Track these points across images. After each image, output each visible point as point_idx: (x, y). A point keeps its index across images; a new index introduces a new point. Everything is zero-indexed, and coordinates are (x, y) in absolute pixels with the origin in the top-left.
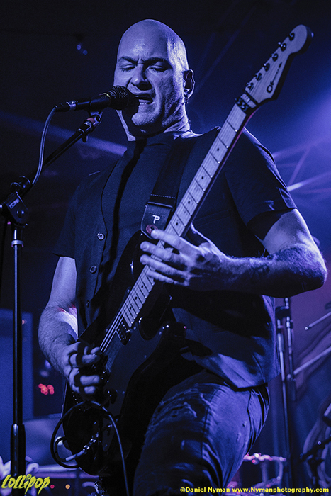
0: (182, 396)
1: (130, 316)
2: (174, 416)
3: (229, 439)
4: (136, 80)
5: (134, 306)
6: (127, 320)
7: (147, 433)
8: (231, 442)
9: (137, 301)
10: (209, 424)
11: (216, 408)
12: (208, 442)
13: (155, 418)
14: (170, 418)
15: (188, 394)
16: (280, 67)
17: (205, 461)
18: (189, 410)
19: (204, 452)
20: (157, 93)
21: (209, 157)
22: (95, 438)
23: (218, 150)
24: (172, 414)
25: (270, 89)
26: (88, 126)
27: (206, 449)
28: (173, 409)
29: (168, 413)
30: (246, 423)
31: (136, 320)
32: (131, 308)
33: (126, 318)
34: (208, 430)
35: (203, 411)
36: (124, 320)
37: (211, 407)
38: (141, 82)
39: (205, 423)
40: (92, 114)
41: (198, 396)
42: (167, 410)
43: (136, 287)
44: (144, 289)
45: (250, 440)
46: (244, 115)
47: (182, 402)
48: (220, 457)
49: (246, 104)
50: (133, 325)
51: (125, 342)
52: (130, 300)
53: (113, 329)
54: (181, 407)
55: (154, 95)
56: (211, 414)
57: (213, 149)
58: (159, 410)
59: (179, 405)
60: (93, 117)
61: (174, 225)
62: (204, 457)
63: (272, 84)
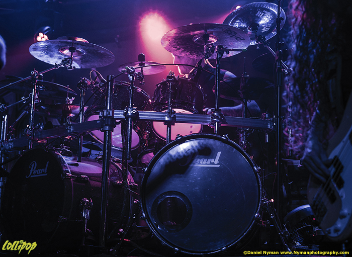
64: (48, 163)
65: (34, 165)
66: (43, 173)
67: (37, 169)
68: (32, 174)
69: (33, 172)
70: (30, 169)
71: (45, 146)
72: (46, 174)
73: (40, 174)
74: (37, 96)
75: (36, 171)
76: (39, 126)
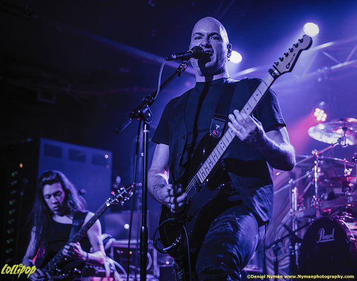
0: (227, 218)
1: (202, 177)
2: (221, 229)
3: (247, 245)
4: (204, 43)
5: (205, 172)
6: (200, 179)
7: (207, 235)
8: (248, 246)
9: (207, 170)
10: (238, 236)
11: (243, 227)
12: (237, 244)
13: (211, 228)
14: (218, 230)
15: (230, 217)
16: (294, 55)
17: (234, 254)
18: (229, 227)
19: (234, 249)
20: (214, 51)
21: (252, 98)
22: (178, 239)
23: (257, 95)
24: (220, 228)
25: (288, 66)
26: (182, 68)
27: (235, 248)
28: (222, 225)
29: (218, 227)
30: (257, 236)
31: (206, 180)
32: (203, 174)
33: (200, 178)
34: (237, 239)
35: (237, 228)
36: (198, 179)
37: (241, 226)
38: (207, 44)
39: (237, 235)
40: (184, 62)
41: (234, 219)
42: (217, 225)
43: (206, 162)
44: (211, 164)
45: (258, 245)
46: (273, 79)
47: (226, 222)
48: (242, 252)
49: (274, 73)
50: (204, 182)
51: (198, 191)
52: (202, 169)
53: (192, 183)
54: (226, 225)
55: (213, 52)
56: (240, 230)
57: (254, 95)
58: (214, 224)
59: (225, 223)
60: (184, 63)
61: (230, 132)
62: (234, 252)
63: (289, 64)
64: (334, 229)
65: (322, 232)
66: (331, 238)
67: (325, 235)
68: (322, 240)
69: (322, 238)
70: (320, 235)
71: (330, 215)
72: (333, 239)
73: (328, 239)
74: (319, 170)
75: (324, 237)
76: (324, 196)
